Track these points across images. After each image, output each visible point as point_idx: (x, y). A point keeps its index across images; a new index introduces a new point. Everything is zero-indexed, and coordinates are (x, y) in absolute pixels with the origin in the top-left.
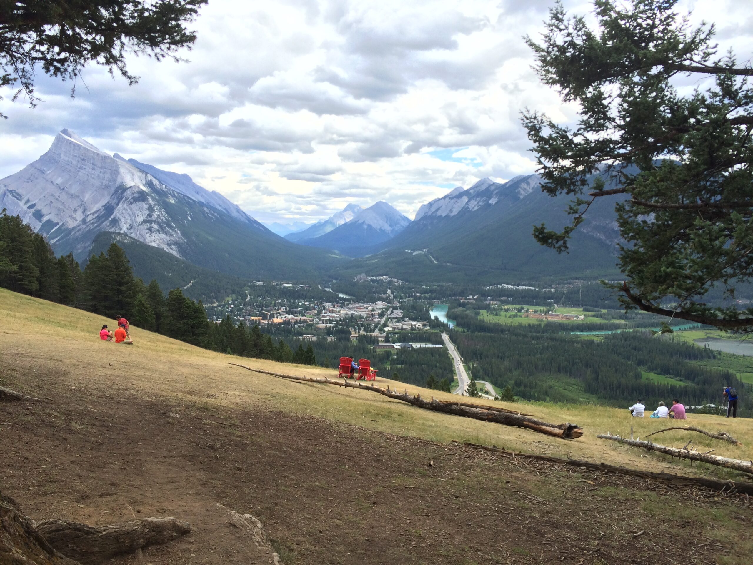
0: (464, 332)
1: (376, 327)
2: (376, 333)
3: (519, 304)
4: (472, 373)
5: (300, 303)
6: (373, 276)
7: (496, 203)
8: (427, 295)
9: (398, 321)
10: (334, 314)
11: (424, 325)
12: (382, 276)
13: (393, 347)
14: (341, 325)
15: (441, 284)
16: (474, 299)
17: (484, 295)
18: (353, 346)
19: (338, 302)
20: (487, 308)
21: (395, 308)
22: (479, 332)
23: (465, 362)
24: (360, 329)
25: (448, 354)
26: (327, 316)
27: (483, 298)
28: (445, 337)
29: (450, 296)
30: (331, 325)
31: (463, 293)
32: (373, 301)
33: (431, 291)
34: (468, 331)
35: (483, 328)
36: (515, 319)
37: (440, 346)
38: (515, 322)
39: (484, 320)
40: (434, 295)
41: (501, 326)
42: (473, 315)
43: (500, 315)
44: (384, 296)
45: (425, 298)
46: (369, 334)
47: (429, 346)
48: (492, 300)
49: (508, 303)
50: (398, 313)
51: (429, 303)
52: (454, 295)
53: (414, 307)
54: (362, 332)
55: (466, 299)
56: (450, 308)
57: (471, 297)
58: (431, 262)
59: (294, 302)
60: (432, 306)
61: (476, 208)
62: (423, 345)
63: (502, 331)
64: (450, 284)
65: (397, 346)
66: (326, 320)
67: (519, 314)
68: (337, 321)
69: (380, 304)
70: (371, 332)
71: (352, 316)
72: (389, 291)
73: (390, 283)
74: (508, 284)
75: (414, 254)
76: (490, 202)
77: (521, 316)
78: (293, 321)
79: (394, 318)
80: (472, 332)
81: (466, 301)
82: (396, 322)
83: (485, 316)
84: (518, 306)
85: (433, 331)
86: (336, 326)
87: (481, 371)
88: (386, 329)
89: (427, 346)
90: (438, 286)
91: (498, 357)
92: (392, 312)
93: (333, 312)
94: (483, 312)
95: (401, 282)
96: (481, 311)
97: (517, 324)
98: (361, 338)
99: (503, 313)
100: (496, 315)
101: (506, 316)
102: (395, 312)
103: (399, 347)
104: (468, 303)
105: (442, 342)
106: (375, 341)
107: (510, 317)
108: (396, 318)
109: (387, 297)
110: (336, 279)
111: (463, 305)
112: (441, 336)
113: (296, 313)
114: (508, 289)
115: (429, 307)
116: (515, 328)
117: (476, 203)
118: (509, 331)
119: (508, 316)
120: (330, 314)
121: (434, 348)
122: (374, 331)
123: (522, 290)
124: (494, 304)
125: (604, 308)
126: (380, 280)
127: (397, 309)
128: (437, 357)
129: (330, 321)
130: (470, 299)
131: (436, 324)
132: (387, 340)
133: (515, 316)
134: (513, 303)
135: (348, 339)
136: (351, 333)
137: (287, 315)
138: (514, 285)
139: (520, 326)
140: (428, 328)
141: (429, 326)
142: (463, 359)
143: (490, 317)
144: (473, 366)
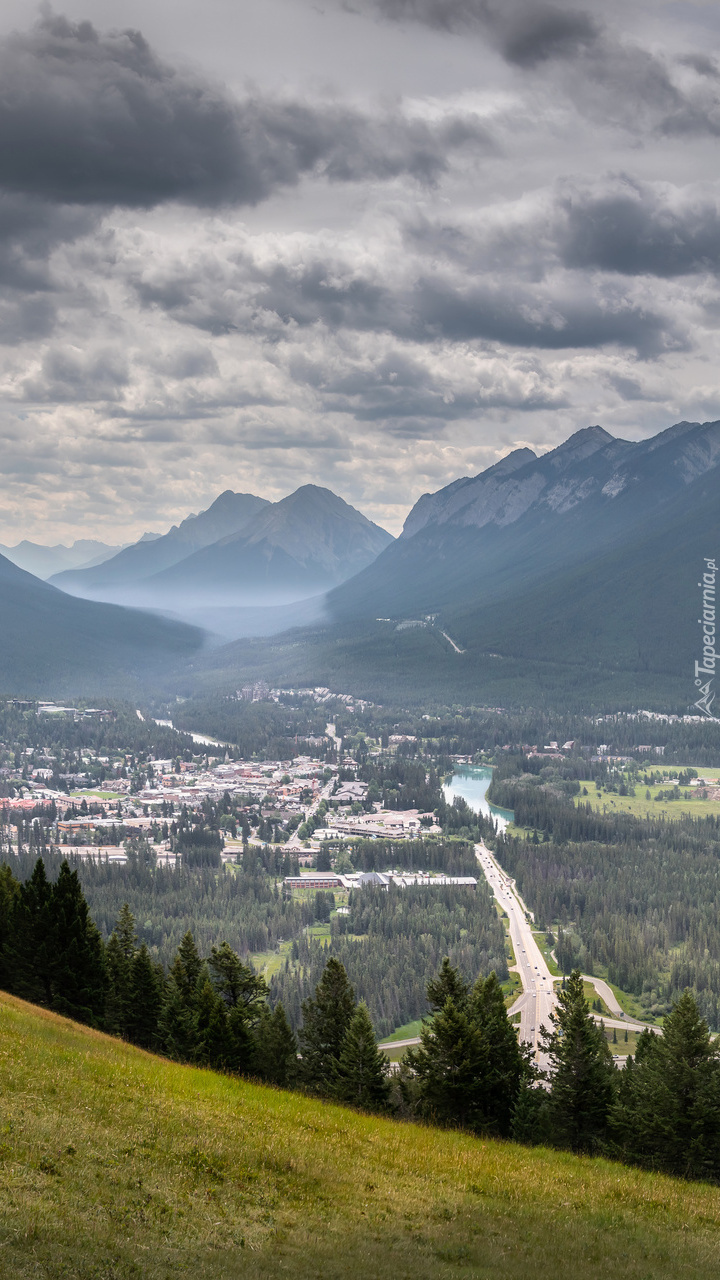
0: (536, 840)
1: (292, 826)
2: (294, 843)
3: (683, 762)
4: (557, 954)
5: (85, 760)
6: (286, 687)
7: (620, 494)
8: (434, 740)
9: (355, 812)
10: (177, 791)
11: (426, 823)
12: (312, 685)
13: (340, 883)
14: (195, 820)
15: (472, 708)
16: (564, 752)
17: (591, 739)
18: (228, 878)
19: (188, 759)
20: (598, 774)
21: (346, 776)
22: (576, 840)
23: (540, 924)
24: (247, 833)
25: (493, 902)
26: (157, 793)
27: (588, 748)
28: (483, 854)
29: (498, 741)
30: (169, 821)
31: (532, 735)
32: (286, 754)
33: (445, 731)
34: (546, 839)
35: (588, 828)
36: (675, 803)
37: (471, 880)
38: (673, 811)
39: (589, 807)
40: (452, 740)
41: (636, 822)
42: (560, 795)
43: (633, 795)
44: (317, 742)
45: (430, 748)
46: (273, 846)
47: (440, 879)
48: (612, 753)
49: (655, 760)
50: (355, 789)
51: (440, 762)
52: (510, 738)
53: (397, 773)
54: (254, 842)
55: (541, 750)
56: (497, 777)
57: (554, 745)
58: (447, 647)
59: (69, 758)
60: (447, 769)
61: (568, 506)
63: (640, 836)
64: (499, 711)
65: (353, 880)
66: (154, 807)
67: (683, 789)
68: (184, 809)
69: (305, 765)
70: (277, 841)
71: (227, 796)
72: (331, 729)
73: (331, 705)
74: (653, 710)
75: (400, 627)
76: (605, 490)
77: (687, 797)
78: (65, 808)
79: (342, 803)
80: (558, 841)
81: (541, 756)
82: (349, 814)
83: (595, 799)
84: (681, 770)
85: (452, 838)
86: (182, 822)
87: (583, 948)
88: (320, 833)
89: (432, 881)
90: (467, 714)
91: (628, 908)
92: (337, 786)
93: (174, 784)
94: (589, 785)
95: (362, 703)
96: (582, 784)
97: (678, 817)
98: (251, 860)
99: (640, 789)
100: (623, 793)
101: (648, 796)
102: (347, 785)
103: (356, 885)
104: (546, 762)
105: (475, 871)
106: (287, 866)
107: (658, 799)
108: (350, 802)
109: (325, 745)
110: (187, 695)
111: (533, 767)
112: (473, 852)
113: (73, 785)
114: (655, 725)
115: (440, 774)
116: (672, 829)
117: (567, 492)
118: (657, 835)
119: (653, 796)
120: (166, 791)
121: (453, 885)
122: (286, 839)
123: (691, 726)
124: (619, 764)
126: (305, 697)
127: (352, 779)
128: (462, 910)
129: (166, 809)
130: (552, 751)
131: (458, 818)
132: (322, 863)
133: (673, 795)
134: (667, 760)
135: (214, 861)
136: (222, 845)
137: (47, 792)
138: (669, 714)
139: (687, 821)
140: (435, 829)
141: (440, 824)
142: (532, 915)
143: (607, 798)
144: (561, 936)
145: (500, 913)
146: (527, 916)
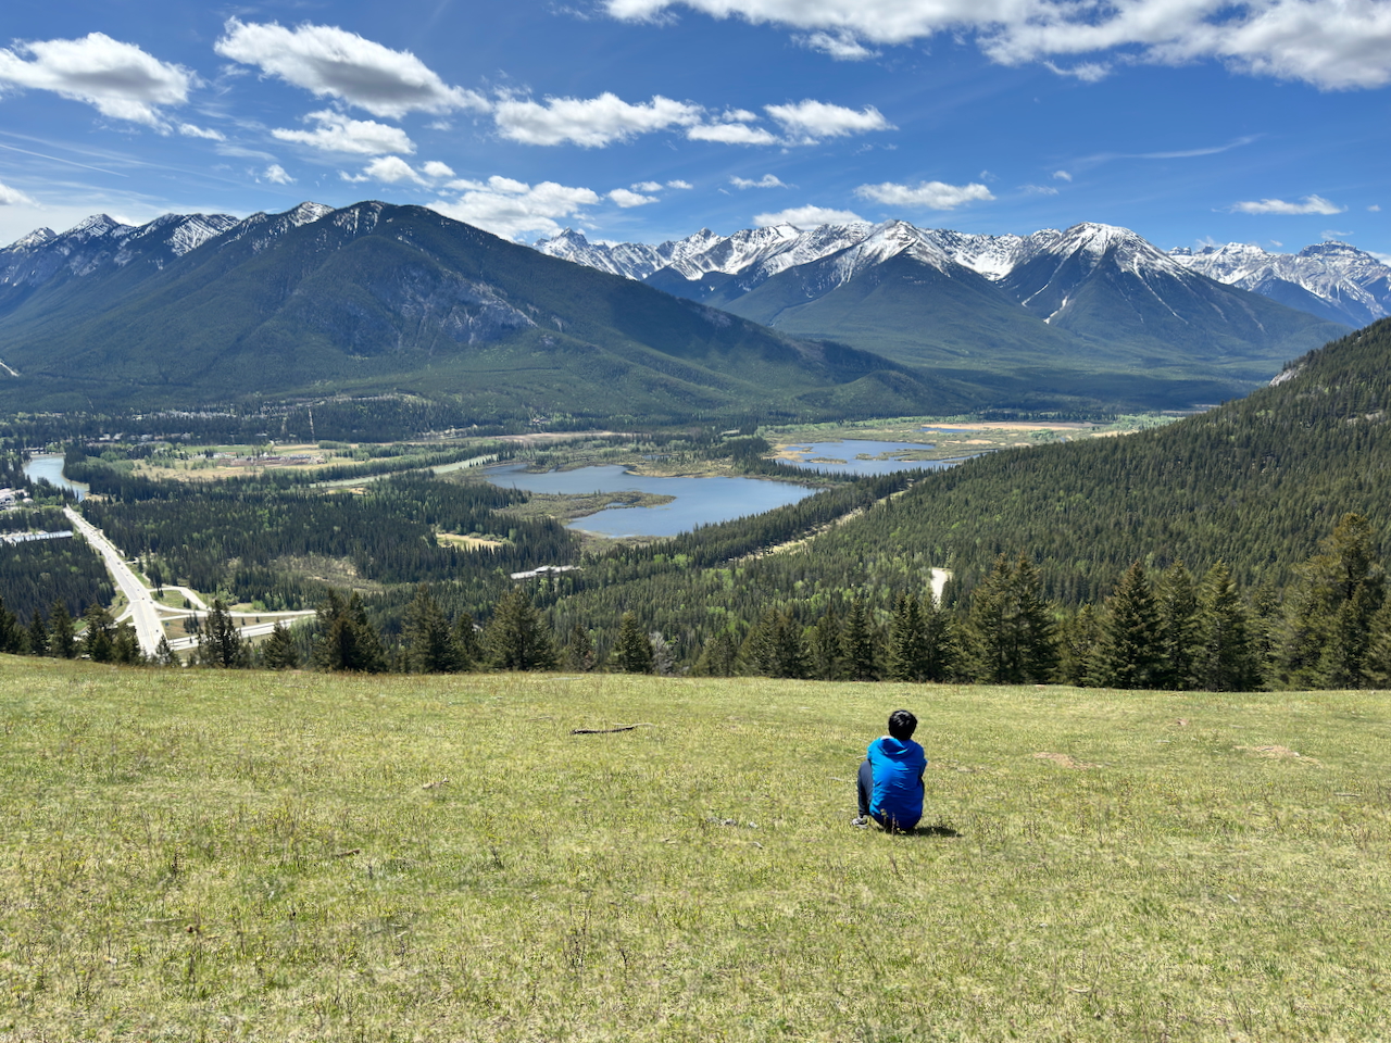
0: (110, 501)
3: (205, 443)
4: (148, 575)
11: (20, 497)
15: (37, 415)
16: (117, 441)
17: (135, 431)
20: (145, 453)
22: (141, 499)
23: (129, 557)
25: (89, 546)
27: (134, 437)
28: (72, 514)
29: (62, 437)
31: (88, 431)
33: (18, 431)
34: (118, 500)
35: (144, 489)
36: (207, 470)
37: (69, 534)
38: (208, 475)
39: (145, 476)
40: (25, 438)
41: (182, 484)
42: (120, 469)
43: (175, 467)
45: (9, 444)
47: (42, 535)
48: (152, 440)
49: (184, 443)
51: (17, 454)
52: (71, 434)
55: (97, 441)
56: (67, 461)
57: (108, 437)
58: (5, 372)
60: (25, 458)
62: (29, 536)
63: (187, 492)
64: (58, 415)
67: (209, 461)
74: (177, 409)
77: (214, 465)
80: (128, 501)
81: (100, 445)
84: (205, 448)
85: (44, 506)
87: (167, 569)
89: (37, 536)
90: (32, 419)
94: (141, 463)
96: (135, 461)
97: (211, 479)
99: (179, 463)
100: (167, 466)
101: (186, 467)
104: (104, 449)
105: (70, 526)
111: (95, 452)
112: (64, 514)
114: (181, 420)
115: (20, 462)
116: (210, 486)
118: (200, 491)
119: (189, 466)
121: (55, 538)
123: (207, 420)
124: (161, 447)
125: (353, 441)
128: (69, 554)
130: (107, 441)
131: (45, 490)
133: (202, 466)
134: (193, 442)
138: (189, 412)
139: (219, 482)
140: (29, 500)
141: (31, 496)
142: (122, 552)
143: (156, 470)
144: (149, 563)
145: (97, 553)
146: (119, 553)
